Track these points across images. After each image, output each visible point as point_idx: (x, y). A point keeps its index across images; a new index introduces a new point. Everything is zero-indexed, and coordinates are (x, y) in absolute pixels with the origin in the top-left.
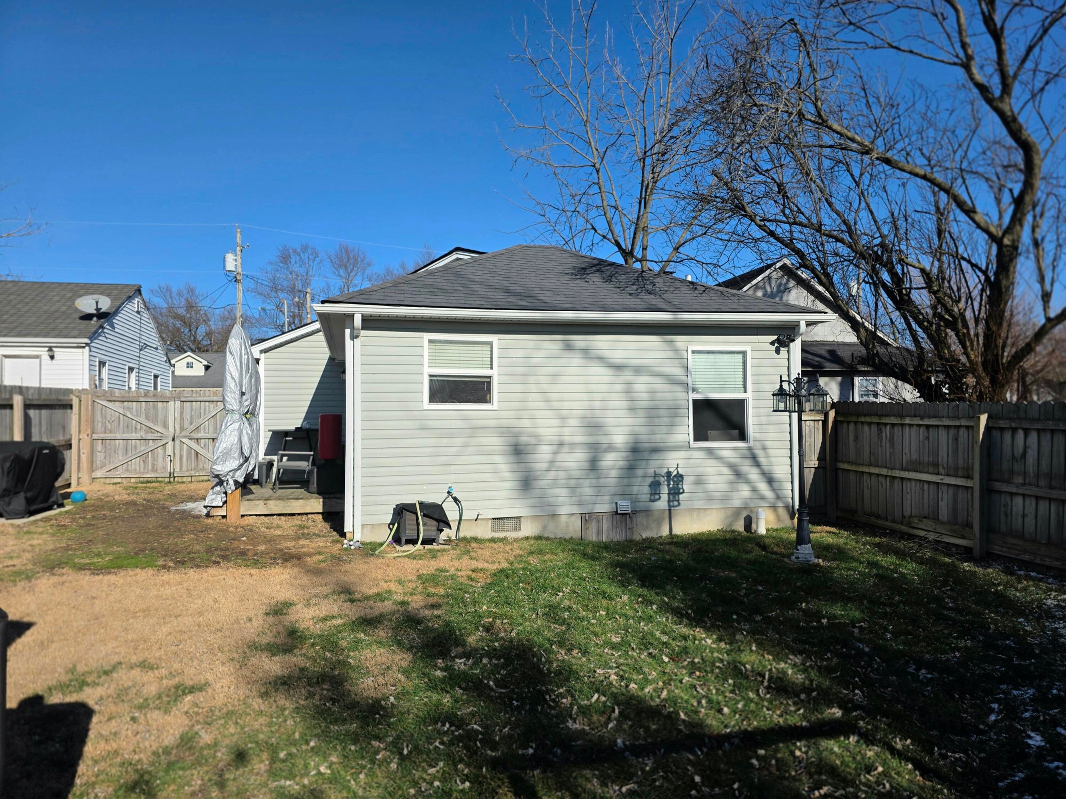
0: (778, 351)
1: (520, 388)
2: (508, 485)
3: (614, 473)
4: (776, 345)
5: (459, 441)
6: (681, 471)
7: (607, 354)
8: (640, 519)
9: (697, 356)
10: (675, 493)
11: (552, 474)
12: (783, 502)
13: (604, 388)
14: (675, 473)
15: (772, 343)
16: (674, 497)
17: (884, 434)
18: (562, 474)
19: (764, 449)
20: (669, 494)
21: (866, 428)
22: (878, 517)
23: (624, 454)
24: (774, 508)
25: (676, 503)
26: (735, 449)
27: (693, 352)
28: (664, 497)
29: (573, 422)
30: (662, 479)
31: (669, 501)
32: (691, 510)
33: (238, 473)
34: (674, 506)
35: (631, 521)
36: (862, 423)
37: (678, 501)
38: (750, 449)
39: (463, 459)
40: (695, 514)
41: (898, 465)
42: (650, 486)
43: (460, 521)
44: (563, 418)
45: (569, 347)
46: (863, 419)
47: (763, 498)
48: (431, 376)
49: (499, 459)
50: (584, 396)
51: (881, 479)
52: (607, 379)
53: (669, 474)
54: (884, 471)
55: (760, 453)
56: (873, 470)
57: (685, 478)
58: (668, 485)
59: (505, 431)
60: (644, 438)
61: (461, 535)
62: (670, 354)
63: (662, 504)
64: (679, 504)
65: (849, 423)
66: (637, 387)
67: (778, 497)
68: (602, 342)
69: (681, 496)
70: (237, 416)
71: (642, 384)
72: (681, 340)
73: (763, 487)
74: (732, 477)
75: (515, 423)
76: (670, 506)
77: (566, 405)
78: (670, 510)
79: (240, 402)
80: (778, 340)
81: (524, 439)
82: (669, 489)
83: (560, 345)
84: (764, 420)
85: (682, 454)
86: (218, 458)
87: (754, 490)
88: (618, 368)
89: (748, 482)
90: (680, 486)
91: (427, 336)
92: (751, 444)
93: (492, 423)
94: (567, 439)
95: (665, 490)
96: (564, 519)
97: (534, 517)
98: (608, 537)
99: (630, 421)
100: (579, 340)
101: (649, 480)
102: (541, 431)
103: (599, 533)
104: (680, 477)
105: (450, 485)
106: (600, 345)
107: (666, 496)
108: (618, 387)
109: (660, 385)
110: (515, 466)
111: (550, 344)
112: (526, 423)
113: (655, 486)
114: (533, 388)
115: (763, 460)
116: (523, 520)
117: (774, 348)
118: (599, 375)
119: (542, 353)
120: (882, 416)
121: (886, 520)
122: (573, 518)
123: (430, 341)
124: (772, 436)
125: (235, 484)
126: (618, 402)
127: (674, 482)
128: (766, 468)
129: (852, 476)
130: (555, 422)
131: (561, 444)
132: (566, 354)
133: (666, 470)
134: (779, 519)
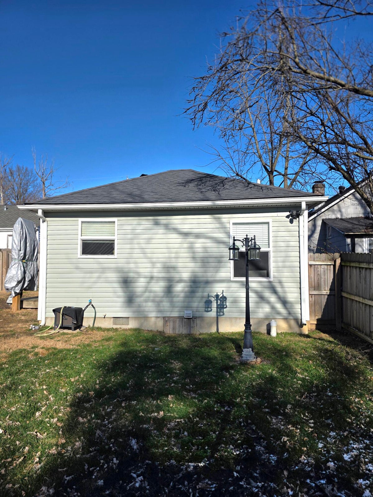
0: (291, 222)
1: (128, 246)
2: (121, 300)
3: (182, 295)
4: (290, 217)
5: (96, 275)
6: (225, 294)
7: (179, 226)
8: (198, 321)
9: (235, 226)
10: (221, 307)
11: (147, 294)
12: (293, 317)
13: (177, 246)
14: (221, 295)
15: (288, 217)
16: (220, 310)
17: (362, 275)
18: (152, 294)
19: (280, 282)
20: (217, 308)
21: (354, 270)
22: (359, 330)
23: (189, 284)
24: (286, 319)
25: (221, 314)
26: (260, 282)
27: (234, 224)
28: (214, 309)
29: (159, 265)
30: (213, 299)
31: (217, 312)
32: (231, 318)
33: (17, 288)
34: (220, 315)
35: (194, 323)
36: (353, 267)
37: (223, 312)
38: (270, 282)
39: (98, 285)
40: (234, 320)
41: (368, 297)
42: (205, 302)
43: (95, 317)
44: (153, 263)
45: (157, 223)
46: (352, 264)
47: (279, 313)
48: (83, 240)
49: (116, 285)
50: (165, 250)
51: (361, 305)
52: (179, 241)
53: (217, 296)
54: (361, 300)
55: (277, 285)
56: (357, 299)
57: (228, 299)
58: (217, 302)
59: (119, 270)
60: (200, 274)
61: (96, 325)
62: (218, 225)
63: (213, 313)
64: (224, 314)
65: (347, 266)
66: (197, 245)
67: (290, 313)
68: (176, 220)
69: (225, 310)
70: (17, 261)
71: (199, 244)
72: (225, 218)
73: (279, 306)
74: (257, 299)
75: (126, 266)
76: (217, 315)
77: (155, 255)
78: (217, 318)
79: (18, 254)
80: (291, 215)
81: (131, 275)
82: (217, 305)
83: (151, 222)
84: (280, 264)
85: (224, 285)
86: (7, 281)
87: (273, 308)
88: (186, 235)
89: (268, 302)
90: (225, 303)
91: (81, 220)
92: (272, 279)
93: (113, 266)
94: (156, 275)
95: (214, 305)
96: (153, 320)
97: (136, 318)
98: (179, 331)
99: (192, 265)
100: (163, 219)
101: (204, 300)
102: (141, 270)
103: (174, 329)
104: (224, 298)
105: (91, 298)
106: (176, 221)
107: (215, 309)
108: (186, 245)
109: (210, 244)
110: (125, 289)
111: (145, 222)
112: (132, 265)
113: (208, 303)
114: (136, 246)
115: (279, 289)
116: (130, 319)
117: (288, 220)
118: (174, 238)
119: (142, 227)
120: (361, 262)
121: (363, 332)
122: (159, 319)
123: (82, 222)
124: (286, 274)
125: (15, 294)
126: (185, 254)
127: (220, 300)
128: (281, 294)
129: (349, 301)
130: (149, 265)
131: (152, 278)
132: (155, 227)
133: (216, 294)
134: (290, 326)
